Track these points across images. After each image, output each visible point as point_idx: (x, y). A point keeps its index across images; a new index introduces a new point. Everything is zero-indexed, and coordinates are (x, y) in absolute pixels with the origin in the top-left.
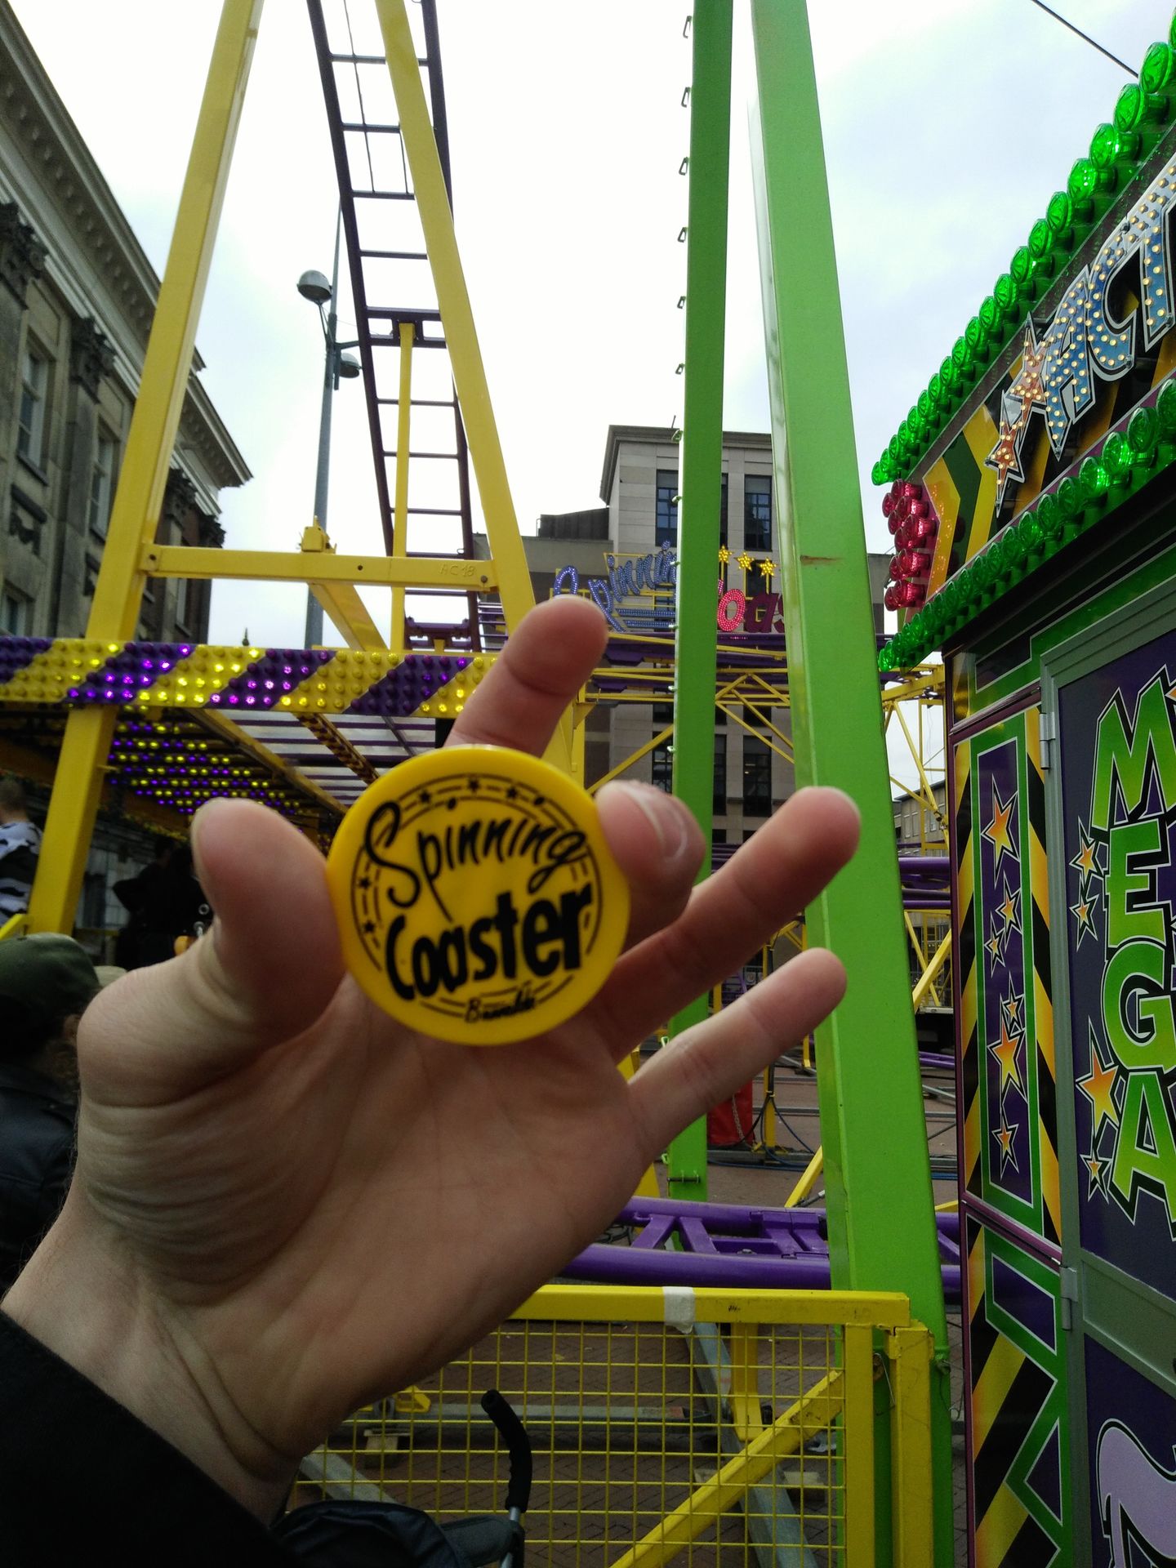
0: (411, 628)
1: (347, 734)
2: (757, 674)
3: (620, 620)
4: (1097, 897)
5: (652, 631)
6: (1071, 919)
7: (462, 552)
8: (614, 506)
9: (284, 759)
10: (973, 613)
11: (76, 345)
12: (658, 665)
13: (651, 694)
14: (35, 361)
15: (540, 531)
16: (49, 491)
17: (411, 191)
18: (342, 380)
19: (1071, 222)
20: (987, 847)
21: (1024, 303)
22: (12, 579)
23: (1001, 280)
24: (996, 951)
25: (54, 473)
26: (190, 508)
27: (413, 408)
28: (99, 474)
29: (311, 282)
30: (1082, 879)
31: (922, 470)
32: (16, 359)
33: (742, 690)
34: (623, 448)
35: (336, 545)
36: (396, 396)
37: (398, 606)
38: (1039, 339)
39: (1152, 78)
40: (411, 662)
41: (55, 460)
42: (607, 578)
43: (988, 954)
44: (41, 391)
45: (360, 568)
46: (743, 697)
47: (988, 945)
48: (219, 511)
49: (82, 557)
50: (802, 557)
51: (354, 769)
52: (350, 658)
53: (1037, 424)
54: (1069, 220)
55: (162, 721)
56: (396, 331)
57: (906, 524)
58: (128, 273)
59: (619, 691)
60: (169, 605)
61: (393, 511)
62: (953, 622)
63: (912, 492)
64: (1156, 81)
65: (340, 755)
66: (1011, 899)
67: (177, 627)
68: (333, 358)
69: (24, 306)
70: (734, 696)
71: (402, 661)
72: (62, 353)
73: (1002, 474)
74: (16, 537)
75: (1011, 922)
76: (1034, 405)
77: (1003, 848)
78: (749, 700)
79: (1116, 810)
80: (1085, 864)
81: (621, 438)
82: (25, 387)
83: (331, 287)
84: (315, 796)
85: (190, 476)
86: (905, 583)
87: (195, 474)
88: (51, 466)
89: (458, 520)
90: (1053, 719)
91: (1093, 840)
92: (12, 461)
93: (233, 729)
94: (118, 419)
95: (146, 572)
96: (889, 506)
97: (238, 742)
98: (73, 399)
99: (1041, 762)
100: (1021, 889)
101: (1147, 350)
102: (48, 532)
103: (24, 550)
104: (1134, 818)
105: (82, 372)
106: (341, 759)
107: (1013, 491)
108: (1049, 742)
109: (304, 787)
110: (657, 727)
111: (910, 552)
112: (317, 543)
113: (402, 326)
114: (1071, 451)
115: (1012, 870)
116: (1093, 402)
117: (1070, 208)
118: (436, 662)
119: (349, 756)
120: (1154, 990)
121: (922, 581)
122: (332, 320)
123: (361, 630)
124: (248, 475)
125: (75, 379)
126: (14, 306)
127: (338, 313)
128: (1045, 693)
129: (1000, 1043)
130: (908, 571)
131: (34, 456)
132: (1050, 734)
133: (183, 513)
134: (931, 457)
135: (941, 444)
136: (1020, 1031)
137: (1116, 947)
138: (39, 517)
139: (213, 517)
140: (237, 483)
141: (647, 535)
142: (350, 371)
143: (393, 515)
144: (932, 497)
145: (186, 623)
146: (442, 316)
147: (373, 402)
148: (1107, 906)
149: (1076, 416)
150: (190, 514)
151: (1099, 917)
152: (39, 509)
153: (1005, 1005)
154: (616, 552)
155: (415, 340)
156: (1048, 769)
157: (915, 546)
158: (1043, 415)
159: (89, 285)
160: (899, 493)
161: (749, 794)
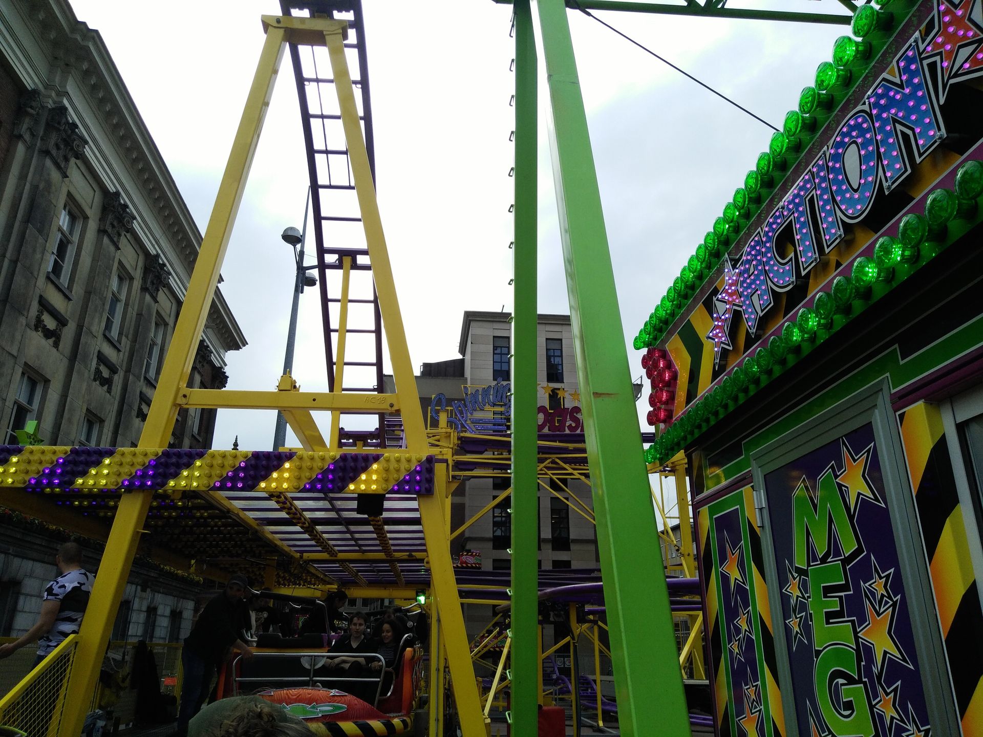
0: (343, 434)
1: (299, 504)
2: (559, 458)
3: (472, 425)
4: (804, 614)
5: (491, 432)
6: (788, 629)
7: (376, 387)
8: (468, 357)
9: (257, 522)
10: (704, 428)
11: (147, 270)
12: (496, 453)
13: (491, 471)
14: (121, 279)
15: (422, 373)
16: (121, 354)
17: (353, 184)
18: (305, 288)
19: (748, 204)
20: (725, 579)
21: (722, 248)
22: (91, 408)
23: (708, 234)
24: (737, 650)
25: (125, 344)
26: (207, 363)
27: (350, 304)
28: (153, 344)
29: (290, 233)
30: (793, 602)
31: (664, 342)
32: (109, 278)
33: (549, 468)
34: (472, 324)
35: (300, 386)
36: (339, 297)
37: (336, 421)
38: (734, 267)
39: (791, 129)
40: (344, 458)
41: (127, 337)
42: (464, 400)
43: (731, 652)
44: (123, 297)
45: (314, 400)
46: (549, 472)
47: (731, 646)
48: (226, 365)
49: (138, 393)
50: (593, 393)
51: (302, 527)
52: (305, 456)
53: (737, 316)
54: (747, 203)
55: (180, 500)
56: (340, 260)
57: (658, 373)
58: (182, 229)
59: (472, 470)
60: (190, 422)
61: (335, 364)
62: (692, 433)
63: (660, 354)
64: (793, 130)
65: (294, 518)
66: (744, 614)
67: (193, 436)
68: (301, 275)
69: (118, 248)
70: (543, 472)
71: (338, 457)
72: (138, 275)
73: (716, 345)
74: (98, 382)
75: (746, 630)
76: (734, 305)
77: (736, 579)
78: (554, 474)
79: (811, 555)
80: (794, 591)
81: (471, 318)
82: (113, 294)
83: (301, 236)
84: (276, 545)
85: (209, 344)
86: (659, 409)
87: (213, 343)
88: (124, 339)
89: (374, 369)
90: (762, 493)
91: (797, 575)
92: (100, 337)
93: (226, 503)
94: (168, 312)
95: (180, 405)
96: (646, 363)
97: (229, 511)
98: (142, 299)
99: (756, 523)
100: (750, 608)
101: (803, 275)
102: (118, 379)
103: (101, 390)
104: (824, 560)
105: (149, 284)
106: (294, 521)
107: (724, 354)
108: (761, 509)
109: (268, 539)
110: (495, 493)
111: (662, 390)
112: (288, 385)
113: (344, 258)
114: (760, 332)
115: (744, 594)
116: (772, 304)
117: (747, 196)
118: (360, 457)
119: (300, 519)
120: (851, 681)
121: (670, 407)
122: (301, 254)
123: (311, 436)
124: (245, 343)
125: (144, 289)
126: (112, 248)
127: (305, 250)
128: (755, 479)
129: (745, 717)
130: (661, 402)
131: (114, 333)
132: (761, 504)
133: (203, 366)
134: (670, 333)
135: (676, 326)
136: (758, 709)
137: (821, 649)
138: (113, 370)
139: (221, 368)
140: (238, 348)
141: (487, 374)
142: (311, 282)
143: (335, 366)
144: (672, 357)
145: (199, 433)
146: (369, 253)
147: (325, 301)
148: (811, 621)
149: (762, 312)
150: (207, 366)
151: (807, 628)
152: (113, 365)
153: (747, 689)
154: (469, 385)
155: (351, 265)
156: (762, 527)
157: (664, 386)
158: (741, 311)
159: (158, 237)
160: (652, 355)
161: (555, 535)
